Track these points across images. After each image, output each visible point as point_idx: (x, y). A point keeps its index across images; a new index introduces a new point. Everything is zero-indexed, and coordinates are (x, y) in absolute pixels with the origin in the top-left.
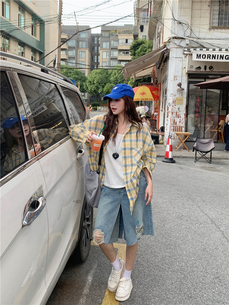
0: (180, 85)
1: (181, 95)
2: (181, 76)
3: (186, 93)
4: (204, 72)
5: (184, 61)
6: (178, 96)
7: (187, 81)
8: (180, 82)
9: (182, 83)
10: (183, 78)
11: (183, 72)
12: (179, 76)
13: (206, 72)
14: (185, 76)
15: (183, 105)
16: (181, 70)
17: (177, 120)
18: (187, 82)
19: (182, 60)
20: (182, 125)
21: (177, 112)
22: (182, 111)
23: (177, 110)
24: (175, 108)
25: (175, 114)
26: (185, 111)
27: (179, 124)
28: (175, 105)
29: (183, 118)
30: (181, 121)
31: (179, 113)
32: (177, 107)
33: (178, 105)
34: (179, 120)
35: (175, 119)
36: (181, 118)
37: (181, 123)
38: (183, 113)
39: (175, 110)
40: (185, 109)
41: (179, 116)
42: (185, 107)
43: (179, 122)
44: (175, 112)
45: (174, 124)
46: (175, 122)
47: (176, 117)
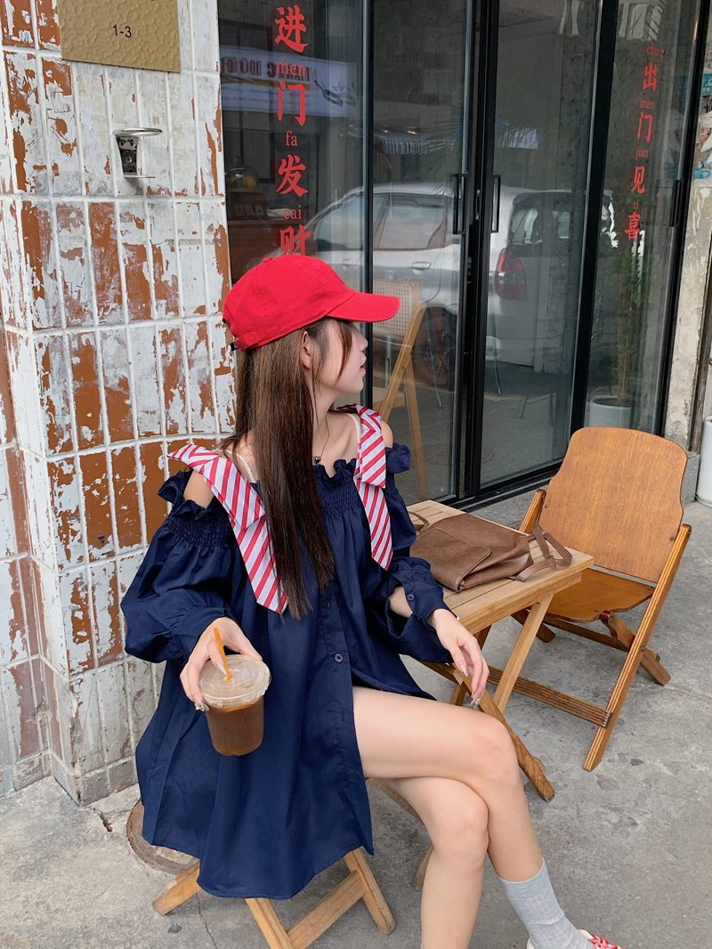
15: (187, 86)
17: (132, 351)
22: (183, 194)
23: (108, 169)
24: (61, 126)
25: (88, 254)
26: (222, 189)
27: (167, 406)
28: (47, 65)
29: (201, 310)
30: (191, 363)
31: (141, 225)
32: (95, 118)
33: (108, 80)
34: (159, 339)
35: (98, 330)
36: (176, 310)
37: (183, 396)
38: (204, 227)
39: (78, 175)
40: (220, 157)
41: (149, 272)
42: (216, 123)
43: (161, 380)
44: (80, 214)
45: (94, 424)
46: (96, 387)
47: (111, 294)
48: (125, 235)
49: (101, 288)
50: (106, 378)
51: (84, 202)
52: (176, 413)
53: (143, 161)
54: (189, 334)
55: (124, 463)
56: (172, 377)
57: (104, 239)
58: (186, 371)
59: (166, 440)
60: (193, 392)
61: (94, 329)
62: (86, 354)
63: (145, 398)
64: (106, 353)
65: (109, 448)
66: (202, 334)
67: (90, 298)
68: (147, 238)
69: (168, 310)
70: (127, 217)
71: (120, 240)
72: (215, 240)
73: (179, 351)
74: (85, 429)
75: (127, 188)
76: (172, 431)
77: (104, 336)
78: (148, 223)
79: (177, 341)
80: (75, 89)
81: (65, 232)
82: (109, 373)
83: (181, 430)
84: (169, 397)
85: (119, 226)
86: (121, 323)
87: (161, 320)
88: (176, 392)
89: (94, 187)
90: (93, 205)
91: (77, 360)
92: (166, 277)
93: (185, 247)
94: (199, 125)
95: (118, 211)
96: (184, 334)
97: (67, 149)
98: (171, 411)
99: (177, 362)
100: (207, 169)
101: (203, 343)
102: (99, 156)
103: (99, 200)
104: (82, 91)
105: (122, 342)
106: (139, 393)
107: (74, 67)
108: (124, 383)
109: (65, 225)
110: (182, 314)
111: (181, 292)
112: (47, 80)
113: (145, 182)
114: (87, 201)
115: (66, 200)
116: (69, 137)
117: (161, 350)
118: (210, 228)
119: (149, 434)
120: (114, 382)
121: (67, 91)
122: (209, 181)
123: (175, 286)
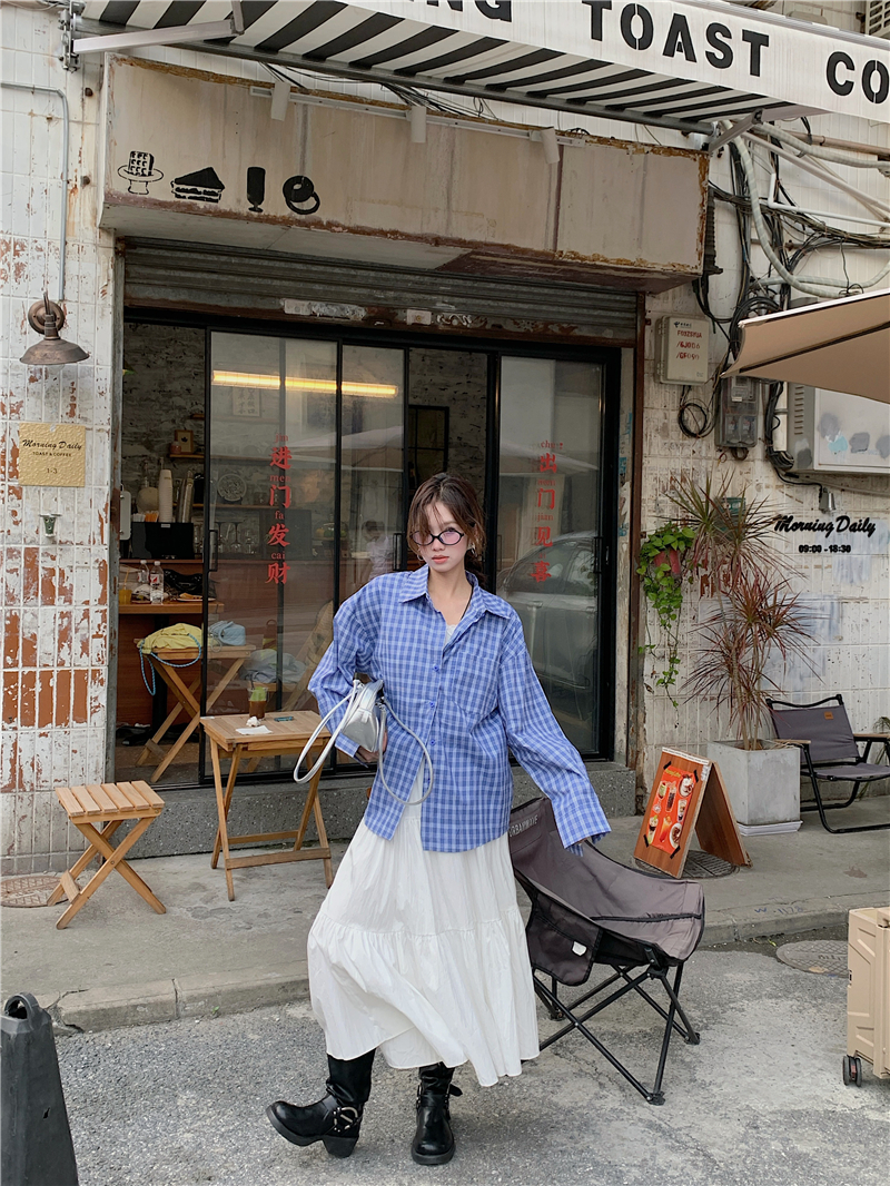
0: (49, 320)
1: (63, 409)
2: (59, 244)
3: (109, 395)
4: (248, 218)
5: (82, 123)
6: (34, 411)
7: (110, 290)
8: (54, 297)
9: (69, 307)
10: (72, 266)
11: (75, 218)
12: (42, 243)
13: (259, 220)
14: (90, 249)
15: (88, 492)
16: (57, 195)
17: (41, 620)
18: (110, 300)
19: (59, 112)
20: (85, 663)
21: (31, 555)
22: (81, 544)
23: (37, 532)
24: (14, 513)
25: (21, 572)
26: (106, 540)
27: (59, 651)
28: (10, 488)
29: (87, 603)
30: (77, 631)
31: (53, 558)
32: (34, 509)
33: (42, 492)
34: (58, 615)
35: (22, 608)
36: (71, 602)
37: (70, 647)
38: (93, 561)
39: (20, 535)
40: (106, 527)
41: (56, 581)
42: (105, 510)
43: (57, 637)
44: (19, 553)
45: (14, 656)
46: (18, 637)
47: (32, 591)
48: (43, 563)
49: (26, 588)
50: (24, 632)
51: (22, 547)
52: (64, 654)
53: (58, 527)
54: (77, 615)
55: (29, 679)
56: (64, 636)
57: (31, 565)
58: (73, 634)
59: (56, 669)
60: (76, 646)
61: (20, 608)
62: (14, 620)
63: (46, 646)
64: (25, 621)
65: (21, 670)
66: (86, 615)
67: (19, 592)
68: (56, 565)
69: (65, 601)
70: (46, 554)
71: (40, 565)
72: (99, 567)
73: (70, 623)
74: (8, 658)
75: (46, 541)
76: (62, 664)
77: (25, 612)
78: (57, 558)
79: (70, 617)
80: (24, 497)
81: (10, 561)
82: (26, 631)
83: (67, 664)
84: (61, 646)
85: (41, 559)
86: (36, 606)
87: (60, 605)
88: (65, 644)
89: (28, 540)
90: (26, 549)
91: (8, 622)
92: (66, 584)
93: (79, 570)
94: (94, 512)
95: (41, 551)
96: (73, 615)
97: (16, 523)
98: (61, 654)
99: (68, 628)
100: (97, 531)
101: (86, 620)
102: (33, 526)
103: (31, 546)
104: (27, 497)
105: (35, 616)
106: (42, 642)
107: (24, 488)
108: (34, 636)
109: (11, 558)
110: (74, 603)
111: (74, 592)
112: (9, 494)
113: (58, 538)
114: (24, 546)
115: (12, 546)
116: (18, 518)
117: (58, 622)
118: (97, 561)
119: (45, 666)
120: (28, 636)
121: (20, 498)
122: (98, 538)
123: (71, 589)
